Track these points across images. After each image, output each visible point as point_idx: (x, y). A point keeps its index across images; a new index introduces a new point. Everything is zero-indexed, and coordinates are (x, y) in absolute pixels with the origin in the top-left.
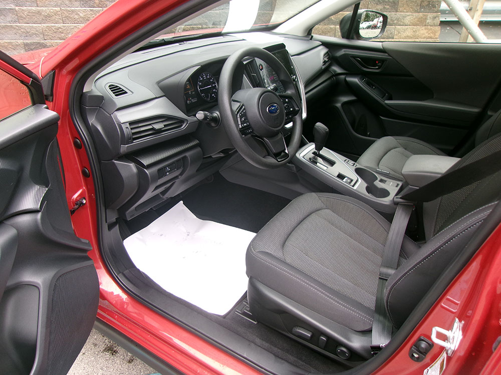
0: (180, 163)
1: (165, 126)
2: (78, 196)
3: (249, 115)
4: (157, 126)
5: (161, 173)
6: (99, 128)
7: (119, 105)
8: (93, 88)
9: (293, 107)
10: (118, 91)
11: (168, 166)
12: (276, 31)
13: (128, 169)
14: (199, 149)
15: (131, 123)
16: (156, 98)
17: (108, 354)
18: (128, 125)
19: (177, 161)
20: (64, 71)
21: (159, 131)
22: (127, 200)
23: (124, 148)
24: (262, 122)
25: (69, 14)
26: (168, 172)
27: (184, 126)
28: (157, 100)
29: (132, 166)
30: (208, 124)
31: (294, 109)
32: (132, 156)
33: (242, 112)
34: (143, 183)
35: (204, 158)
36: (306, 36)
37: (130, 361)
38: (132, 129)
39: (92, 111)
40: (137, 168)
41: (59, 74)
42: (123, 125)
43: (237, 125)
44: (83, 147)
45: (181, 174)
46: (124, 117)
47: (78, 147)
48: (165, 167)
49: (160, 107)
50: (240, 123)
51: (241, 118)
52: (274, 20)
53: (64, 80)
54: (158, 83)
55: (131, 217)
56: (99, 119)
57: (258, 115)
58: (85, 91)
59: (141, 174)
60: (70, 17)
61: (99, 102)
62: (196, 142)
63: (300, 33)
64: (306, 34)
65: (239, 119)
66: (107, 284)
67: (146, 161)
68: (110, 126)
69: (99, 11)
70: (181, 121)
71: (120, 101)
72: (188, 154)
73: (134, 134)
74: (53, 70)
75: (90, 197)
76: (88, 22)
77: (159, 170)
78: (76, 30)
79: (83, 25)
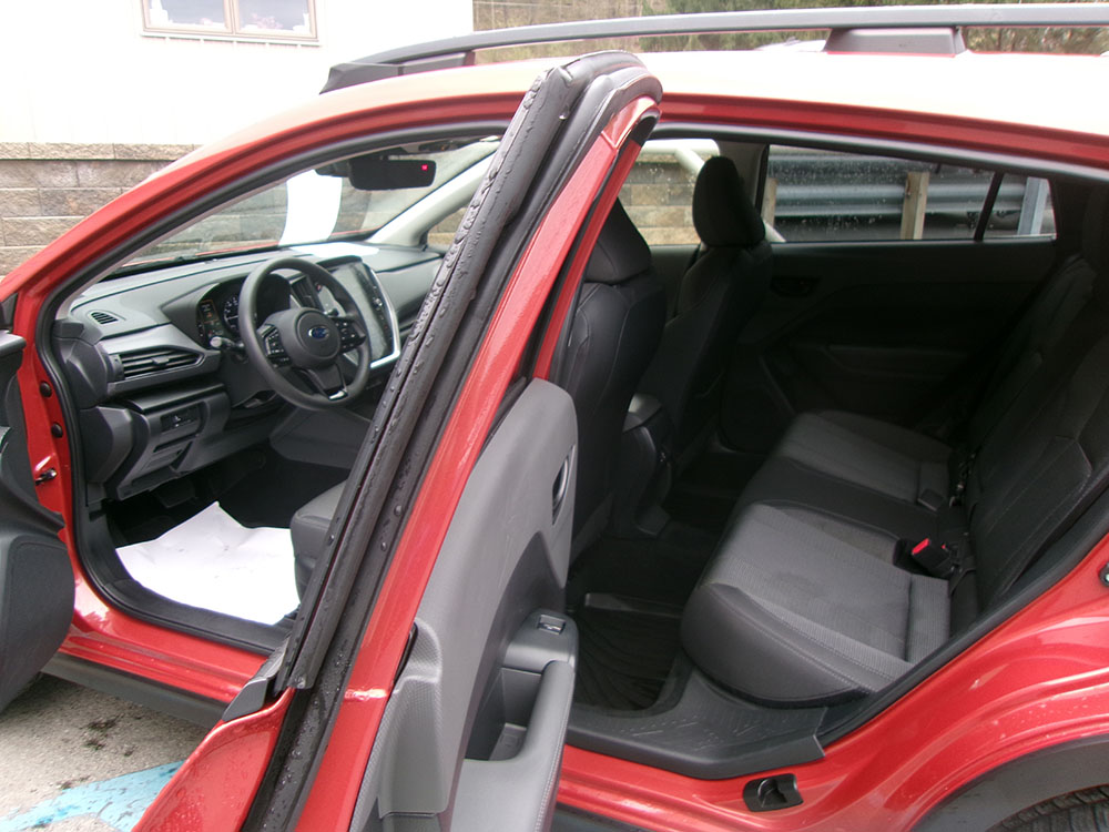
0: (196, 412)
1: (171, 361)
2: (44, 466)
3: (285, 340)
4: (159, 361)
5: (166, 423)
6: (78, 365)
7: (105, 334)
8: (69, 315)
9: (356, 333)
10: (104, 318)
11: (177, 413)
12: (371, 240)
13: (119, 418)
14: (224, 395)
15: (123, 355)
16: (158, 326)
17: (88, 751)
18: (118, 357)
19: (190, 408)
20: (32, 292)
21: (163, 367)
22: (117, 467)
23: (112, 387)
24: (299, 344)
25: (18, 229)
26: (178, 422)
27: (199, 361)
28: (158, 328)
29: (125, 414)
30: (234, 358)
31: (357, 336)
32: (123, 399)
33: (275, 337)
34: (140, 434)
35: (234, 409)
36: (415, 247)
37: (128, 754)
38: (124, 362)
39: (68, 344)
40: (131, 414)
41: (22, 299)
42: (110, 357)
43: (264, 350)
44: (54, 393)
45: (199, 431)
46: (112, 348)
47: (45, 394)
48: (173, 415)
49: (164, 336)
50: (268, 348)
51: (271, 342)
52: (367, 225)
53: (29, 305)
54: (162, 307)
55: (126, 494)
56: (77, 354)
57: (295, 338)
58: (58, 318)
59: (137, 424)
60: (19, 234)
61: (77, 332)
62: (220, 385)
63: (406, 242)
64: (417, 242)
65: (267, 344)
66: (88, 603)
67: (143, 406)
68: (94, 361)
69: (78, 221)
70: (194, 355)
71: (106, 329)
72: (206, 400)
73: (127, 369)
74: (16, 292)
75: (63, 469)
76: (54, 241)
77: (163, 418)
78: (30, 256)
79: (45, 247)
